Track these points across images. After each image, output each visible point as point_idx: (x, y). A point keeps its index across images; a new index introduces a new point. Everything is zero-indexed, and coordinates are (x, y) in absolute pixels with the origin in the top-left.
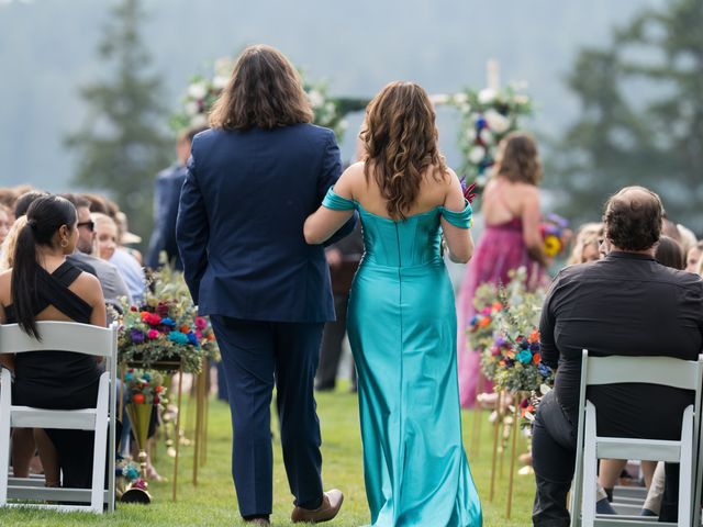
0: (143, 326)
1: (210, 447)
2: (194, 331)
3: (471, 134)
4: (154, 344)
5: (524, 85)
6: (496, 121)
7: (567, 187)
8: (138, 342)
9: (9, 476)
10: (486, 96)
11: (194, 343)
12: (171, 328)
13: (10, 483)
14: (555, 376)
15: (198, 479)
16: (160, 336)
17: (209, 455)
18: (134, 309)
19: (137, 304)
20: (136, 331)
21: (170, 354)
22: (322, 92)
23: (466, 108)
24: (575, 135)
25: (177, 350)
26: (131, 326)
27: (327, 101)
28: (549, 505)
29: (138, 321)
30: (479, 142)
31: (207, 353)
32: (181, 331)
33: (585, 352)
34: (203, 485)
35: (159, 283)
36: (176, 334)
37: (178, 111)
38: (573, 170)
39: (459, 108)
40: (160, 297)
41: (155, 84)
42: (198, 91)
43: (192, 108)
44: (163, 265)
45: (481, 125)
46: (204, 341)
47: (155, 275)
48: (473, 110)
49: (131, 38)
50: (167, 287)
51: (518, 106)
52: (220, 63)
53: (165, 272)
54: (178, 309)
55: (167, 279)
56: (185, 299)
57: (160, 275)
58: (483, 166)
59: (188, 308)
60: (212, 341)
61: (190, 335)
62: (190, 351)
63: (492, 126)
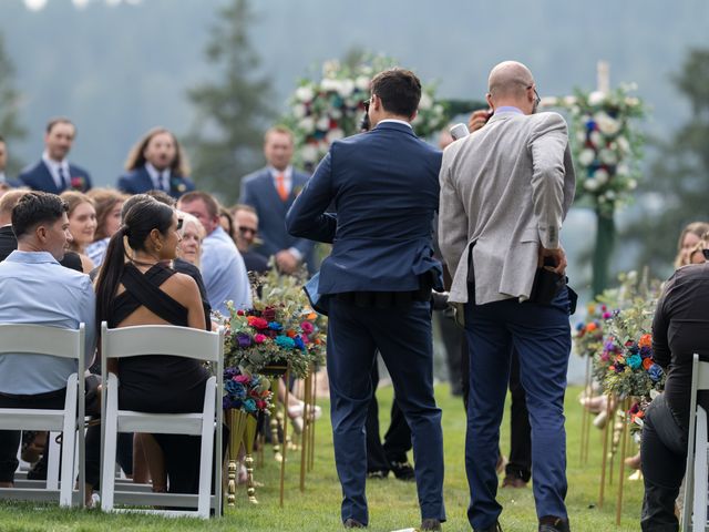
0: (249, 330)
1: (317, 452)
2: (301, 336)
3: (581, 136)
4: (261, 348)
5: (634, 86)
6: (606, 123)
7: (678, 190)
8: (245, 347)
9: (116, 481)
10: (596, 97)
11: (299, 347)
12: (278, 332)
13: (116, 488)
14: (666, 381)
15: (306, 484)
16: (267, 340)
17: (316, 460)
18: (240, 314)
19: (244, 308)
20: (243, 336)
21: (277, 359)
22: (430, 94)
23: (576, 110)
24: (685, 137)
25: (284, 354)
26: (237, 330)
27: (435, 103)
28: (657, 511)
29: (245, 326)
30: (588, 144)
31: (314, 358)
32: (289, 334)
33: (696, 356)
34: (311, 491)
35: (266, 287)
36: (283, 339)
37: (285, 114)
38: (685, 172)
39: (569, 110)
40: (267, 302)
41: (264, 86)
42: (305, 93)
43: (300, 110)
44: (270, 269)
45: (591, 127)
46: (311, 346)
47: (262, 279)
48: (582, 113)
49: (240, 40)
50: (278, 290)
51: (628, 107)
52: (327, 66)
53: (273, 276)
54: (286, 314)
55: (274, 284)
56: (291, 303)
57: (267, 279)
58: (592, 169)
59: (295, 313)
60: (319, 346)
61: (297, 339)
62: (297, 355)
63: (603, 128)
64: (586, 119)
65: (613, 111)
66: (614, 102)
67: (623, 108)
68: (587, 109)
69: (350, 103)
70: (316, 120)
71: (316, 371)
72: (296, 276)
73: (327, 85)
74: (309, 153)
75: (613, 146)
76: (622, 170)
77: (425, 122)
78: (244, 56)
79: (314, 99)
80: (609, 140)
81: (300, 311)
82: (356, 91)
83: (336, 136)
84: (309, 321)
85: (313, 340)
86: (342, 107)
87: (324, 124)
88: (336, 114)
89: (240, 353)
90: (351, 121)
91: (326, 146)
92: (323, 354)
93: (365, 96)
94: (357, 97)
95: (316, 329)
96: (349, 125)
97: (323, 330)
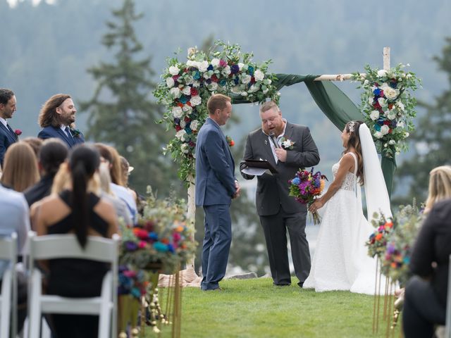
0: (135, 239)
1: (183, 325)
2: (172, 243)
4: (144, 251)
8: (132, 251)
10: (382, 73)
11: (171, 250)
12: (154, 240)
16: (147, 246)
17: (182, 331)
18: (128, 227)
19: (131, 223)
20: (130, 243)
21: (155, 260)
23: (367, 81)
25: (161, 256)
26: (126, 239)
27: (267, 77)
29: (132, 235)
30: (376, 106)
31: (181, 259)
32: (163, 241)
35: (146, 208)
36: (159, 245)
40: (147, 218)
42: (174, 70)
43: (170, 82)
44: (149, 195)
46: (179, 250)
47: (143, 202)
49: (128, 32)
50: (155, 211)
51: (404, 79)
52: (190, 50)
53: (151, 200)
54: (160, 228)
55: (152, 206)
56: (165, 219)
57: (147, 203)
58: (379, 123)
59: (168, 226)
60: (185, 250)
61: (169, 245)
62: (169, 256)
63: (387, 95)
64: (374, 88)
65: (393, 83)
66: (394, 76)
67: (400, 79)
68: (374, 80)
69: (206, 77)
70: (182, 89)
71: (182, 268)
72: (167, 200)
73: (190, 64)
74: (177, 112)
75: (394, 107)
76: (398, 125)
77: (261, 90)
78: (131, 45)
79: (180, 74)
80: (391, 103)
81: (172, 224)
82: (211, 68)
83: (196, 101)
84: (178, 232)
85: (181, 246)
86: (201, 79)
87: (187, 91)
88: (196, 85)
89: (128, 255)
90: (207, 89)
91: (190, 108)
92: (189, 255)
93: (217, 72)
94: (211, 72)
95: (183, 238)
96: (206, 91)
97: (189, 239)
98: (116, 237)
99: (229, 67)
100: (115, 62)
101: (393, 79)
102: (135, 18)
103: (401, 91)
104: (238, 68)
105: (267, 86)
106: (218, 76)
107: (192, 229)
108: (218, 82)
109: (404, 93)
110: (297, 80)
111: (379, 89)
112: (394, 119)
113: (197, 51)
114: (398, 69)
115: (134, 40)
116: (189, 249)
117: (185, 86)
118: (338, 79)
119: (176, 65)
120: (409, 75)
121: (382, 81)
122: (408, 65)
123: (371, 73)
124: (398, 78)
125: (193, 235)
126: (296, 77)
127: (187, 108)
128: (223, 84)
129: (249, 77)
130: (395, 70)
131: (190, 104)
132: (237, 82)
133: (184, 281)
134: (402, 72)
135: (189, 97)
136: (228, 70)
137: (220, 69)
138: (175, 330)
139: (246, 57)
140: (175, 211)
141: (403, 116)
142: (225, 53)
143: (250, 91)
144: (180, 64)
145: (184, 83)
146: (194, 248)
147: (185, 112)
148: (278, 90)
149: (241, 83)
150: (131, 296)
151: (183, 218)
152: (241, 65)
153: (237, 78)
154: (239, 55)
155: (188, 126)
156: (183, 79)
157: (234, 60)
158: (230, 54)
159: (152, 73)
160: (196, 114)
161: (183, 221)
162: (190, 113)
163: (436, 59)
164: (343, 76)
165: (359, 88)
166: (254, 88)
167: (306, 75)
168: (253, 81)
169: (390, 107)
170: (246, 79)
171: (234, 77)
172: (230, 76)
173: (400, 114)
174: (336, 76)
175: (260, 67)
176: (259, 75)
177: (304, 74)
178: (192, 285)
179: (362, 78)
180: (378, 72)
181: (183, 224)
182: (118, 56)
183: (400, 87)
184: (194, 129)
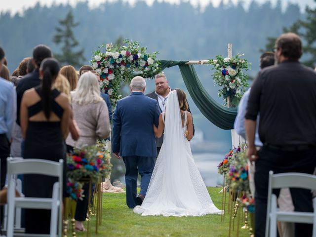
0: (73, 163)
2: (96, 165)
4: (78, 170)
6: (230, 69)
8: (71, 170)
9: (14, 229)
11: (95, 169)
12: (85, 163)
13: (15, 232)
15: (98, 231)
16: (81, 167)
17: (103, 220)
20: (71, 165)
21: (85, 175)
22: (153, 58)
23: (218, 65)
25: (89, 173)
27: (155, 62)
29: (70, 160)
31: (102, 175)
32: (91, 164)
33: (271, 173)
34: (100, 234)
36: (88, 166)
39: (215, 65)
42: (98, 58)
43: (95, 65)
45: (225, 73)
46: (101, 169)
48: (220, 66)
49: (69, 34)
51: (240, 63)
52: (108, 46)
54: (89, 155)
56: (92, 150)
59: (94, 155)
60: (104, 170)
61: (94, 166)
62: (95, 173)
63: (230, 73)
64: (222, 69)
65: (234, 66)
66: (235, 61)
67: (238, 64)
68: (222, 64)
69: (118, 62)
70: (102, 69)
73: (107, 54)
75: (234, 81)
76: (237, 92)
77: (151, 70)
78: (71, 42)
79: (101, 60)
80: (232, 78)
81: (96, 153)
82: (120, 56)
83: (111, 77)
84: (100, 158)
85: (102, 167)
86: (114, 64)
87: (106, 71)
88: (112, 67)
90: (118, 69)
91: (108, 81)
92: (106, 173)
93: (125, 59)
94: (121, 59)
95: (103, 162)
96: (117, 71)
97: (106, 162)
98: (61, 161)
99: (132, 56)
100: (61, 53)
101: (234, 63)
102: (74, 26)
103: (239, 71)
104: (138, 57)
105: (156, 68)
106: (125, 62)
107: (108, 156)
108: (125, 65)
109: (240, 72)
110: (174, 64)
111: (225, 70)
112: (235, 89)
113: (112, 46)
114: (237, 57)
115: (73, 39)
116: (107, 168)
117: (105, 67)
118: (200, 63)
119: (99, 55)
120: (244, 61)
121: (227, 65)
122: (243, 54)
123: (220, 60)
124: (237, 63)
125: (109, 160)
126: (174, 62)
127: (106, 82)
128: (128, 66)
129: (144, 62)
130: (235, 58)
131: (107, 79)
132: (137, 65)
133: (104, 189)
134: (239, 59)
135: (107, 75)
136: (131, 58)
137: (126, 57)
138: (98, 219)
139: (142, 50)
140: (99, 145)
141: (240, 86)
142: (129, 47)
143: (144, 71)
144: (101, 54)
145: (104, 66)
146: (110, 168)
147: (105, 84)
148: (162, 70)
149: (140, 66)
150: (70, 198)
151: (103, 150)
152: (139, 55)
153: (137, 63)
154: (138, 48)
155: (106, 92)
156: (103, 64)
157: (135, 51)
158: (132, 48)
159: (84, 60)
160: (112, 84)
161: (103, 151)
162: (108, 84)
163: (261, 51)
164: (202, 61)
165: (213, 69)
166: (147, 69)
167: (180, 61)
168: (147, 65)
169: (232, 81)
170: (142, 63)
171: (135, 62)
172: (133, 61)
173: (238, 85)
174: (198, 61)
175: (151, 56)
176: (150, 61)
177: (179, 61)
178: (108, 191)
179: (215, 63)
180: (225, 59)
181: (103, 153)
182: (63, 49)
183: (238, 69)
184: (111, 95)
